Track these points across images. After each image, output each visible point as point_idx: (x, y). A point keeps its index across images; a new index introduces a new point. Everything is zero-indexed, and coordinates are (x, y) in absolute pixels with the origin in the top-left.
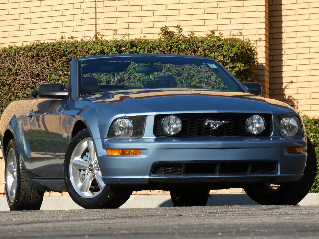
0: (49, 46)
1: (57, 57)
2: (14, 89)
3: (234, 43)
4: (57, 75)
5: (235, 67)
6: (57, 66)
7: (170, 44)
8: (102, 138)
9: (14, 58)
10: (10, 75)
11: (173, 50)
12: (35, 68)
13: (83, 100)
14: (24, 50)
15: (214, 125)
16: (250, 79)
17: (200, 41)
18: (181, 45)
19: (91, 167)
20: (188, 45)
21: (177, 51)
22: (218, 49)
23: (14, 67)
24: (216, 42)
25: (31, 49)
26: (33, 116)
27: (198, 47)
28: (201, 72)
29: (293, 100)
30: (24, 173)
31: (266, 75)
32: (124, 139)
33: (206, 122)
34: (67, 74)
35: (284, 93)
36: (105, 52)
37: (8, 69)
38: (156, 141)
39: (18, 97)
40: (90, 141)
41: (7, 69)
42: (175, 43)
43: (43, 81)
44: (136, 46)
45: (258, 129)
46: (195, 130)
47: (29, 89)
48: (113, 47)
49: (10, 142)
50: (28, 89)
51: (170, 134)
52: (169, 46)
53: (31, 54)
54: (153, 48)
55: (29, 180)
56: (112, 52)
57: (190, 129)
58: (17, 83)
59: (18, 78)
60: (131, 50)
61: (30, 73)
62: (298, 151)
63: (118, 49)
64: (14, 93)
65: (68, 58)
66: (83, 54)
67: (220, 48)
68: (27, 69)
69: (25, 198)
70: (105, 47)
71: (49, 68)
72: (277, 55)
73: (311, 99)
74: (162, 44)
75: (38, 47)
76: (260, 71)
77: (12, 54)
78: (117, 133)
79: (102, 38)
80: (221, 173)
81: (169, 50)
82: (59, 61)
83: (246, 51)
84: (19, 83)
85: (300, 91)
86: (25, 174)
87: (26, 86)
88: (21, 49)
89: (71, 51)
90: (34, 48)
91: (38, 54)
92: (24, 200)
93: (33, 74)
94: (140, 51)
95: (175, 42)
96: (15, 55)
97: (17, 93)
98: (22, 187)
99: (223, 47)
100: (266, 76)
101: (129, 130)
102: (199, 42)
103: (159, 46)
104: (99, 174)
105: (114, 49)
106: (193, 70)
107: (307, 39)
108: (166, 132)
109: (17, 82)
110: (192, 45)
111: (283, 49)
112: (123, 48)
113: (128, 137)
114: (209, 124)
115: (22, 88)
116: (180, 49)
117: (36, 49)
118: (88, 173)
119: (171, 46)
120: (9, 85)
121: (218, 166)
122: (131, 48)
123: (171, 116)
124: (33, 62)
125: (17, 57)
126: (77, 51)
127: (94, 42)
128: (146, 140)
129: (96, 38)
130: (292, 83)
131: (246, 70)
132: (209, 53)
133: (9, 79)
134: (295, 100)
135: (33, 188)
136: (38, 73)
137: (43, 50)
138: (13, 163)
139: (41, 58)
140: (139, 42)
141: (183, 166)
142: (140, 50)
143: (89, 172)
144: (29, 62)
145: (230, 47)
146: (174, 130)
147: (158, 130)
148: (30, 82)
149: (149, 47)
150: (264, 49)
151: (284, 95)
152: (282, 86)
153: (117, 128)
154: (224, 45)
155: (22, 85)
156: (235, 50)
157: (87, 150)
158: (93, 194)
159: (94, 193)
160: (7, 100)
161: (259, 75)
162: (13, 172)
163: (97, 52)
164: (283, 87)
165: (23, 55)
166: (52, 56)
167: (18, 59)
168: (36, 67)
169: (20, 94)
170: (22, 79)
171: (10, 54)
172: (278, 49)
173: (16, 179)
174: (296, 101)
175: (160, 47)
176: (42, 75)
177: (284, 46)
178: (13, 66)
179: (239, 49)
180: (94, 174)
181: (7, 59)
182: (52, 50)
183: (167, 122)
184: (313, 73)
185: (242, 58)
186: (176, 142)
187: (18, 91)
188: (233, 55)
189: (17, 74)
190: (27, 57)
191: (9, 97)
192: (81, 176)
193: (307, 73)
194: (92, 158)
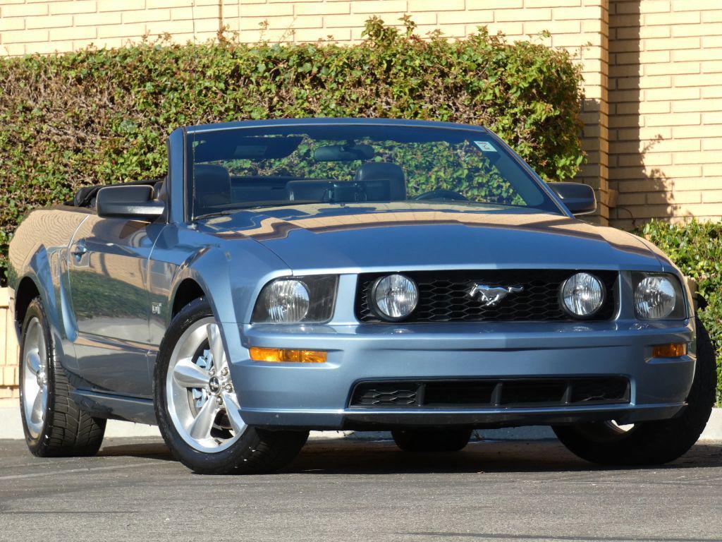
0: (115, 57)
1: (132, 83)
2: (35, 153)
3: (530, 56)
4: (133, 124)
5: (533, 112)
6: (132, 103)
7: (388, 59)
8: (240, 323)
9: (37, 81)
10: (26, 121)
11: (394, 71)
12: (83, 107)
13: (197, 229)
14: (58, 66)
15: (490, 296)
16: (567, 137)
17: (456, 52)
18: (412, 59)
19: (214, 384)
20: (428, 59)
21: (402, 74)
22: (495, 69)
23: (37, 103)
24: (490, 53)
25: (74, 65)
26: (84, 253)
27: (450, 66)
28: (456, 119)
29: (664, 180)
30: (63, 378)
31: (602, 123)
32: (288, 326)
33: (471, 289)
34: (157, 122)
35: (642, 163)
36: (242, 72)
37: (24, 107)
38: (361, 331)
39: (45, 171)
40: (213, 325)
41: (20, 108)
42: (398, 56)
43: (101, 135)
44: (310, 61)
45: (586, 304)
46: (446, 308)
47: (70, 153)
48: (258, 62)
49: (32, 305)
50: (67, 152)
51: (390, 317)
52: (384, 62)
53: (74, 75)
54: (349, 66)
55: (74, 392)
56: (257, 74)
57: (435, 305)
58: (44, 139)
59: (45, 127)
60: (300, 70)
61: (73, 117)
62: (675, 351)
63: (270, 66)
64: (35, 161)
65: (158, 86)
66: (190, 76)
67: (499, 67)
68: (65, 107)
69: (64, 432)
70: (241, 62)
71: (115, 107)
72: (627, 77)
73: (701, 176)
74: (368, 56)
75: (91, 60)
76: (589, 115)
77: (32, 74)
78: (272, 311)
79: (234, 39)
80: (503, 403)
81: (385, 72)
82: (138, 92)
83: (559, 74)
84: (48, 140)
85: (679, 158)
86: (65, 380)
87: (62, 147)
88: (52, 63)
89: (165, 71)
90: (83, 61)
91: (90, 75)
92: (64, 435)
93: (78, 119)
94: (319, 72)
95: (399, 53)
96: (38, 75)
97: (43, 162)
98: (58, 407)
99: (505, 65)
100: (602, 127)
101: (299, 308)
102: (452, 53)
103: (361, 63)
104: (231, 401)
105: (262, 67)
106: (439, 115)
107: (695, 43)
108: (381, 312)
109: (42, 137)
110: (436, 60)
111: (639, 64)
112: (282, 66)
113: (298, 322)
114: (478, 294)
115: (54, 151)
116: (410, 69)
117: (85, 64)
118: (209, 396)
119: (389, 62)
120: (26, 143)
121: (498, 389)
122: (300, 65)
123: (393, 276)
124: (79, 93)
125: (44, 81)
126: (179, 69)
127: (216, 50)
128: (339, 330)
129: (222, 39)
130: (661, 141)
131: (557, 117)
132: (475, 79)
133: (25, 129)
134: (667, 179)
135: (83, 411)
136: (90, 118)
137: (102, 67)
138: (37, 350)
139: (96, 84)
140: (319, 51)
141: (420, 388)
142: (320, 68)
143: (210, 394)
144: (70, 92)
145: (522, 66)
146: (401, 306)
147: (366, 306)
148: (72, 138)
149: (341, 64)
150: (597, 66)
151: (643, 167)
152: (639, 147)
153: (273, 300)
154: (507, 61)
155: (55, 143)
156: (533, 73)
157: (206, 345)
158: (220, 443)
159: (221, 440)
160: (21, 176)
161: (586, 125)
162: (38, 373)
163: (224, 74)
164: (641, 150)
165: (56, 76)
166: (122, 81)
167: (45, 86)
168: (86, 105)
169: (50, 165)
170: (55, 131)
171: (28, 73)
172: (631, 64)
173: (46, 387)
174: (669, 181)
175: (366, 64)
176: (99, 123)
177: (643, 58)
178: (34, 101)
179: (540, 71)
180: (222, 399)
181: (22, 85)
182: (121, 66)
183: (385, 288)
184: (708, 118)
185: (550, 90)
186: (404, 334)
187: (45, 157)
188: (526, 85)
189: (43, 119)
190: (66, 82)
191: (25, 170)
192: (192, 402)
193: (695, 119)
194: (217, 363)
